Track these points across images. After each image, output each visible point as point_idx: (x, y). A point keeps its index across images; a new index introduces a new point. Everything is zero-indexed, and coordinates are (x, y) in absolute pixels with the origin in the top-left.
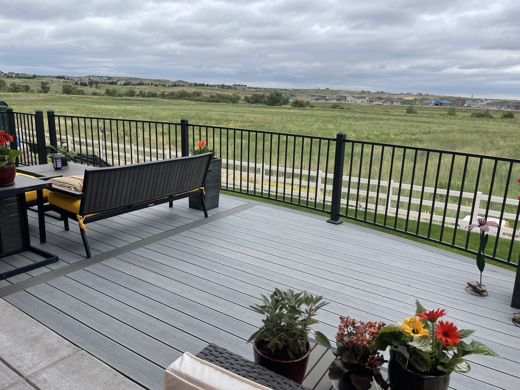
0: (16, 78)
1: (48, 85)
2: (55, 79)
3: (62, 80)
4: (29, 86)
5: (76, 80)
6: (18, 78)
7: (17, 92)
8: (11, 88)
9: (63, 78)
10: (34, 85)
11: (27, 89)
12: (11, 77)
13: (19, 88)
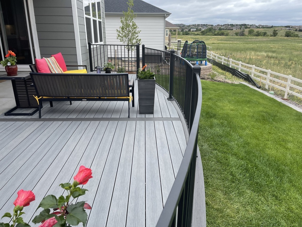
0: (262, 28)
1: (277, 32)
2: (284, 28)
3: (287, 28)
4: (266, 33)
5: (297, 28)
6: (263, 28)
7: (258, 36)
8: (256, 34)
9: (289, 27)
10: (270, 32)
11: (265, 34)
12: (259, 28)
13: (260, 34)
